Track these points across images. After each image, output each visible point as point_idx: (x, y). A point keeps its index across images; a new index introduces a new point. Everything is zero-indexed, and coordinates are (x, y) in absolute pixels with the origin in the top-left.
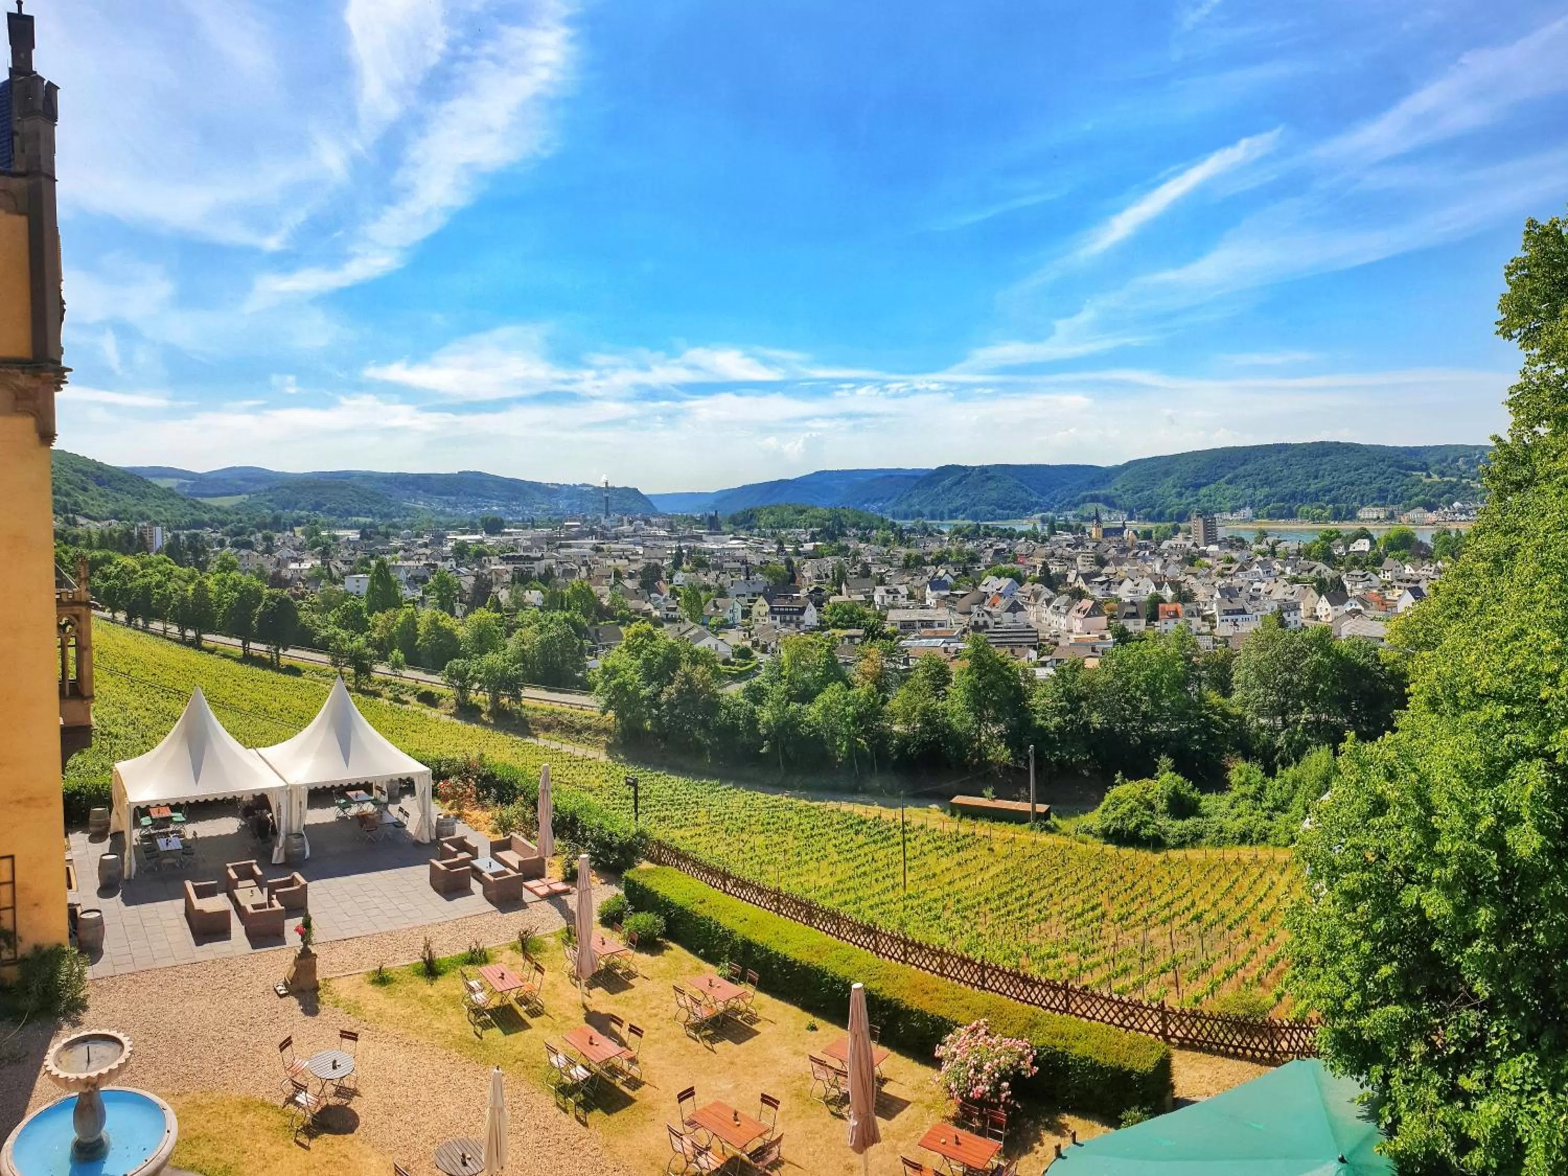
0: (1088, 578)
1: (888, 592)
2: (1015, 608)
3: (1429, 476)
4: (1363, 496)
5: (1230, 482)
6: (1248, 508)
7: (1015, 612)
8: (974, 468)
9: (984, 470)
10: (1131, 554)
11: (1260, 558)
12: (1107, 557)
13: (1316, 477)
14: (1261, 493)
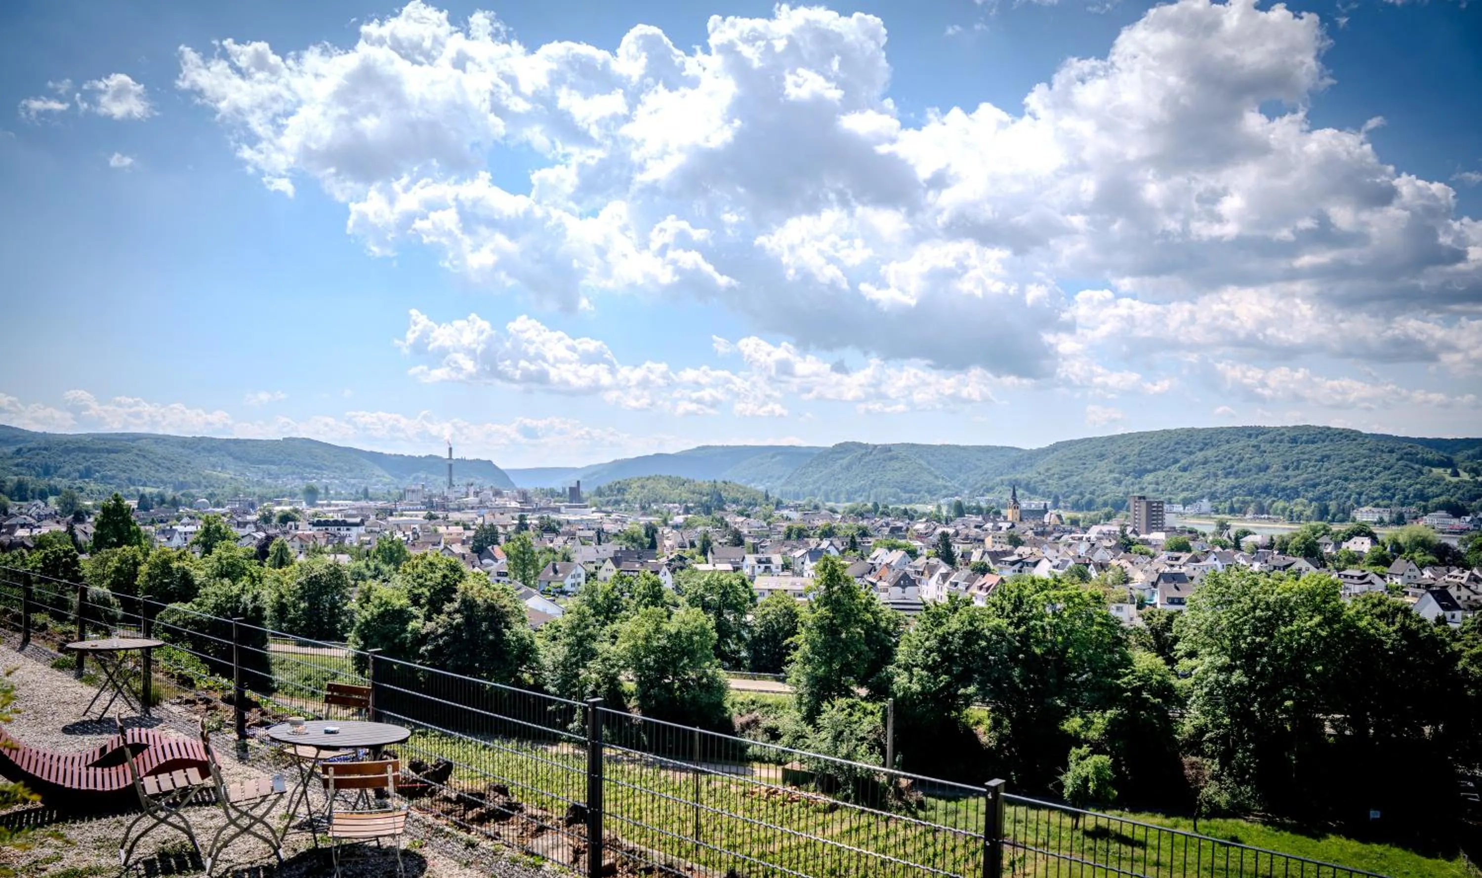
0: (996, 556)
1: (760, 562)
2: (905, 581)
3: (1456, 474)
4: (1360, 494)
5: (1185, 469)
6: (1205, 500)
7: (904, 587)
8: (875, 447)
9: (887, 449)
10: (1050, 539)
11: (1218, 549)
12: (1023, 538)
13: (1297, 468)
14: (1223, 484)
